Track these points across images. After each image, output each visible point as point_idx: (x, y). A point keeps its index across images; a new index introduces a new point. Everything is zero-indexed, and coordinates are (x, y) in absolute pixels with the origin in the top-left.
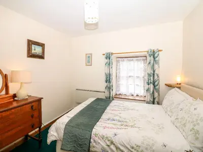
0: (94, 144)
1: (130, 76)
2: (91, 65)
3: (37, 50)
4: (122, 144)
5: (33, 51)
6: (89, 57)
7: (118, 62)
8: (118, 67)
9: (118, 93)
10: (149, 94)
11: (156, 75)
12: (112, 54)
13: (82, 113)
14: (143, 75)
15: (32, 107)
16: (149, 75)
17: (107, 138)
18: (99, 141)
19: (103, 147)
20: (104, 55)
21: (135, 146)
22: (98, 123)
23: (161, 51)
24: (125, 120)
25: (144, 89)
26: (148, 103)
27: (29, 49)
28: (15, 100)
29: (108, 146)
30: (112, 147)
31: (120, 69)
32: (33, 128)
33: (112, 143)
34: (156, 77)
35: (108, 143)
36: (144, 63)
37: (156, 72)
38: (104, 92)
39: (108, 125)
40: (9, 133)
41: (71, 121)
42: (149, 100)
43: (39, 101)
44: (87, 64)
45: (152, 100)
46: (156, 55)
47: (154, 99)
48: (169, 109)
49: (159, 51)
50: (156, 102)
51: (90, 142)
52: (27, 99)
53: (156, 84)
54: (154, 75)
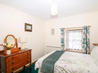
0: (56, 70)
1: (74, 40)
2: (54, 34)
3: (29, 28)
4: (68, 70)
5: (27, 28)
6: (53, 30)
7: (68, 32)
8: (68, 35)
9: (68, 48)
10: (84, 49)
11: (87, 39)
12: (64, 29)
13: (50, 57)
14: (81, 39)
15: (27, 53)
16: (84, 39)
17: (61, 67)
18: (58, 69)
19: (59, 71)
20: (60, 29)
21: (74, 71)
22: (57, 61)
23: (90, 26)
24: (70, 61)
25: (82, 46)
26: (83, 53)
27: (26, 27)
28: (20, 50)
29: (62, 71)
30: (64, 71)
31: (69, 36)
32: (28, 63)
33: (64, 70)
34: (88, 40)
35: (62, 70)
36: (82, 33)
37: (88, 38)
38: (61, 48)
39: (62, 62)
40: (18, 64)
41: (45, 60)
42: (84, 52)
43: (30, 51)
44: (52, 34)
45: (86, 52)
46: (87, 29)
47: (87, 51)
48: (93, 56)
49: (89, 27)
50: (88, 53)
51: (54, 69)
52: (25, 50)
53: (88, 43)
54: (86, 39)
